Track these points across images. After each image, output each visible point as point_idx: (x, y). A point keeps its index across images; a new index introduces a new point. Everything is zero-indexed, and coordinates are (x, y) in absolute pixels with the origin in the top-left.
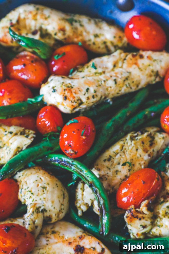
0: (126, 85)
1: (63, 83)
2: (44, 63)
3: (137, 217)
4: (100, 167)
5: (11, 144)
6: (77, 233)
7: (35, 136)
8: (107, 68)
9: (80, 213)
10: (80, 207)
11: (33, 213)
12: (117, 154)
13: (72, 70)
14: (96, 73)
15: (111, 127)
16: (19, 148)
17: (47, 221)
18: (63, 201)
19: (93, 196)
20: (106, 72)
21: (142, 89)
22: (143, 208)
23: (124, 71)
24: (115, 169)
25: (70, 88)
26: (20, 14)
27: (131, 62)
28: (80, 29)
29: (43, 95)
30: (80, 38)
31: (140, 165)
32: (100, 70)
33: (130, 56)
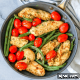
0: (50, 30)
1: (35, 29)
3: (50, 61)
4: (43, 49)
6: (37, 64)
7: (28, 41)
8: (46, 25)
9: (38, 60)
10: (38, 58)
11: (27, 59)
12: (47, 46)
13: (37, 25)
15: (46, 40)
16: (24, 44)
17: (30, 61)
18: (34, 57)
19: (41, 56)
21: (54, 31)
22: (52, 59)
23: (50, 26)
24: (46, 50)
25: (37, 31)
26: (25, 11)
28: (40, 15)
29: (30, 32)
30: (40, 17)
31: (52, 49)
32: (44, 26)
33: (51, 23)
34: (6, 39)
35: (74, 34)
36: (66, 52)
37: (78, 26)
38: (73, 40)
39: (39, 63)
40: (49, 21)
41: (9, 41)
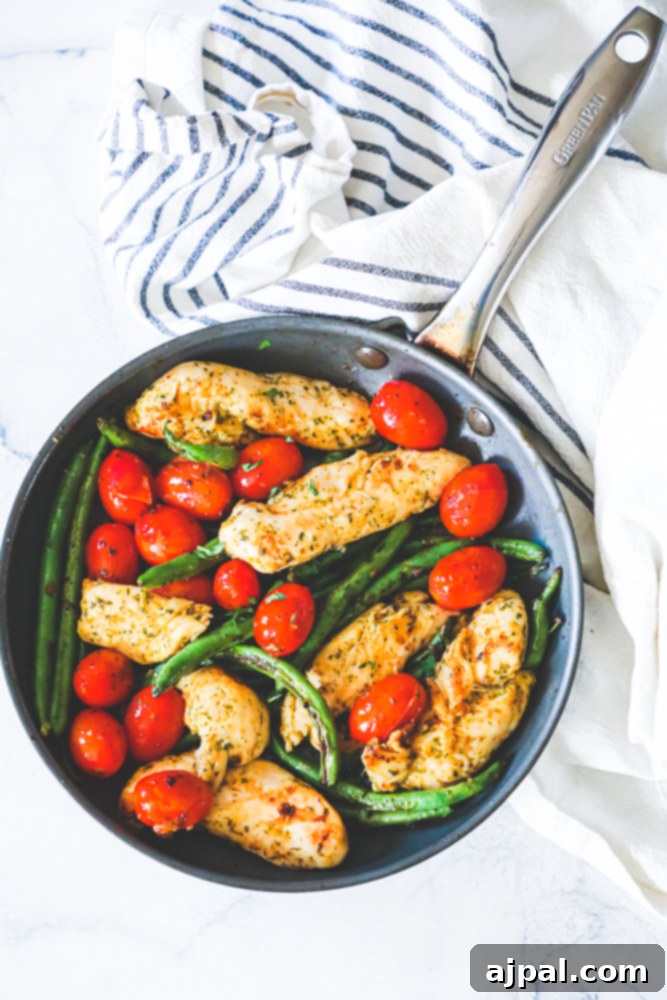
0: (370, 523)
1: (259, 524)
2: (224, 476)
3: (383, 758)
4: (322, 668)
5: (171, 631)
6: (283, 781)
7: (211, 616)
8: (336, 490)
9: (288, 748)
10: (288, 738)
11: (211, 750)
12: (351, 646)
13: (274, 490)
14: (316, 502)
15: (341, 601)
16: (184, 638)
17: (233, 763)
18: (261, 728)
19: (310, 721)
20: (335, 499)
21: (399, 524)
22: (393, 742)
23: (366, 495)
24: (348, 673)
25: (270, 535)
26: (179, 385)
27: (379, 477)
28: (289, 409)
29: (224, 543)
30: (289, 427)
31: (392, 666)
32: (323, 496)
33: (377, 465)
34: (46, 603)
35: (550, 543)
36: (497, 680)
37: (578, 479)
38: (547, 592)
39: (299, 776)
40: (359, 453)
41: (68, 615)
